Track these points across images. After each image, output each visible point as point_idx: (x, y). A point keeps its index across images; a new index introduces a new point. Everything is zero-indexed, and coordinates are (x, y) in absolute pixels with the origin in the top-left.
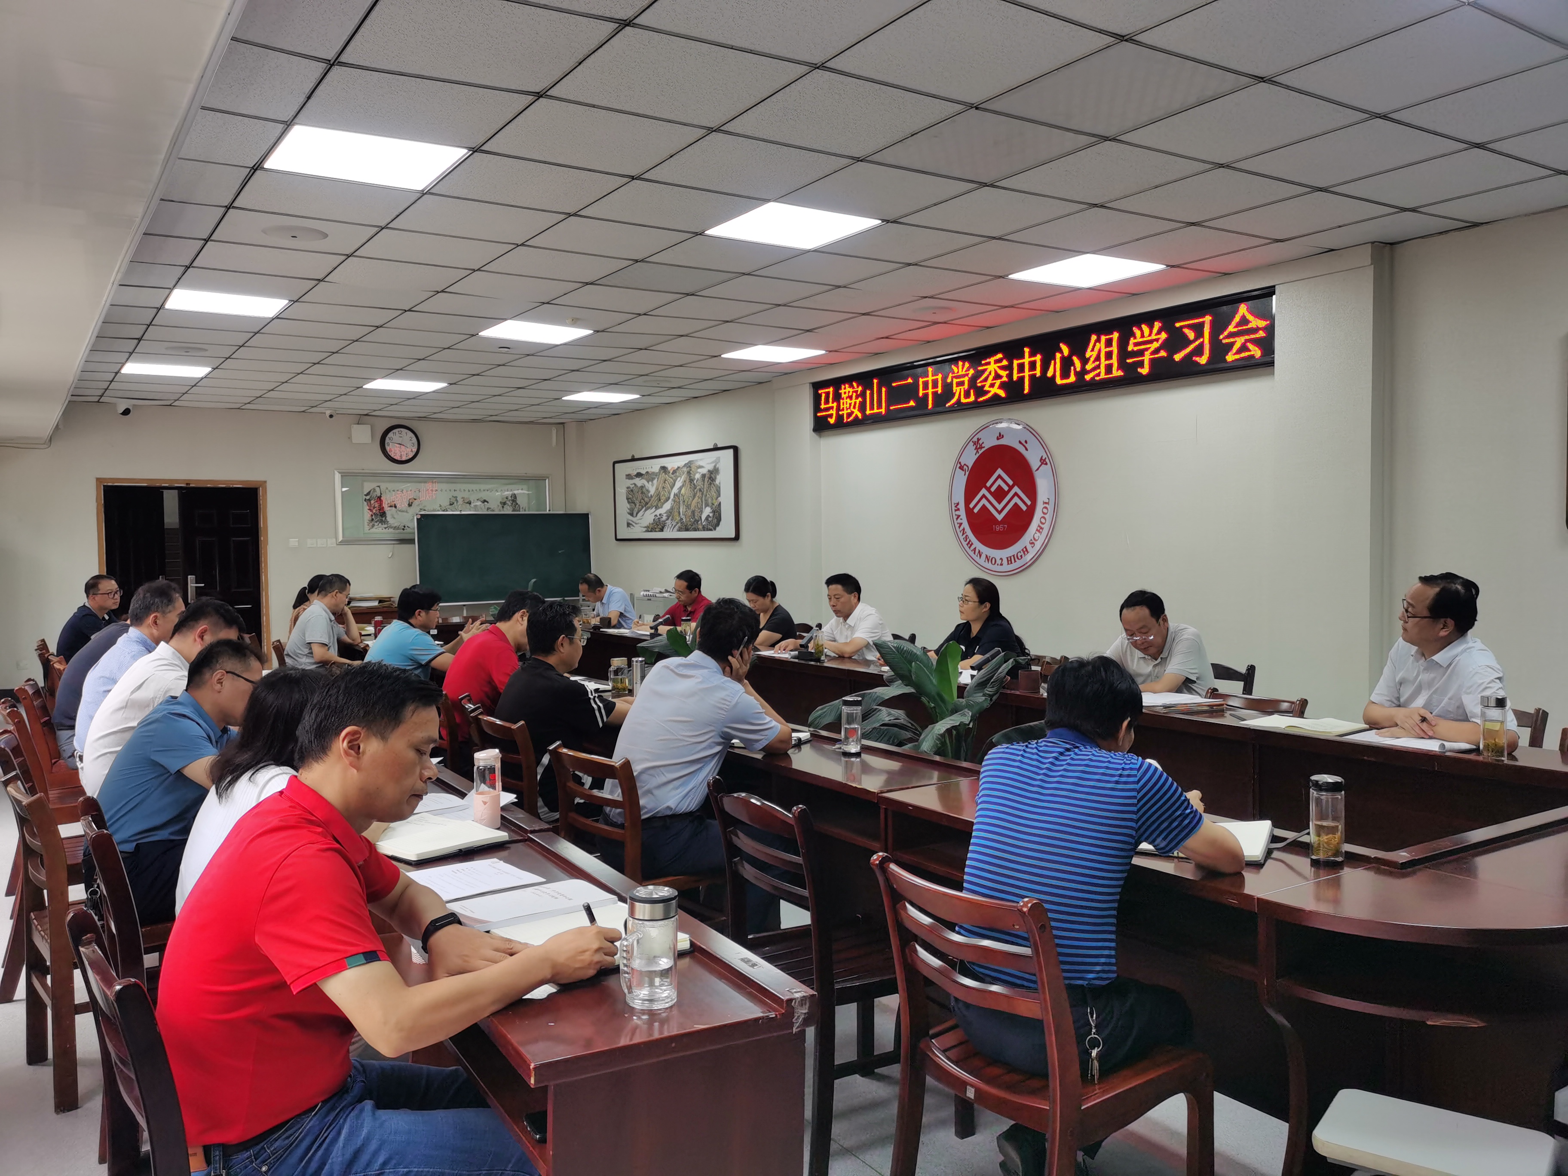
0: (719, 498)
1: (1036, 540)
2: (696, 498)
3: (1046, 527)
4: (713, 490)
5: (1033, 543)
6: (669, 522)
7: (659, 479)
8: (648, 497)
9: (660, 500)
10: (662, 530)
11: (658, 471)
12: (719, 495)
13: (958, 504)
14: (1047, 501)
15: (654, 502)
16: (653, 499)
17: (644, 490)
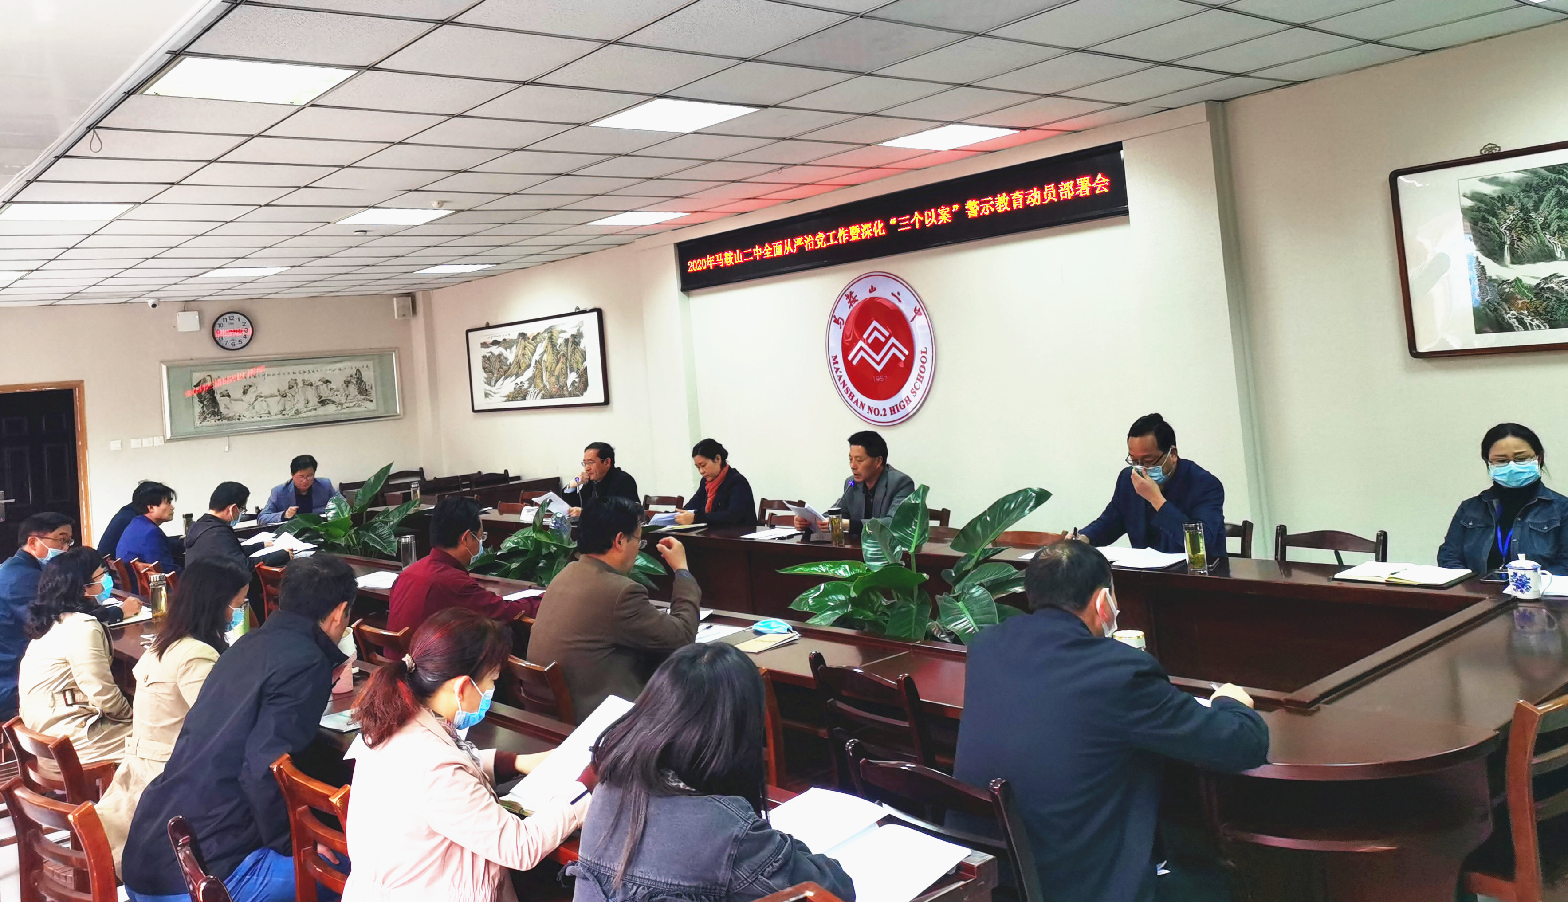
0: (585, 363)
1: (917, 389)
2: (560, 365)
3: (926, 376)
4: (578, 356)
5: (915, 392)
6: (531, 389)
7: (519, 347)
8: (507, 365)
9: (520, 367)
10: (524, 399)
11: (516, 338)
12: (585, 360)
13: (836, 357)
14: (925, 350)
15: (513, 369)
16: (512, 367)
17: (502, 358)
